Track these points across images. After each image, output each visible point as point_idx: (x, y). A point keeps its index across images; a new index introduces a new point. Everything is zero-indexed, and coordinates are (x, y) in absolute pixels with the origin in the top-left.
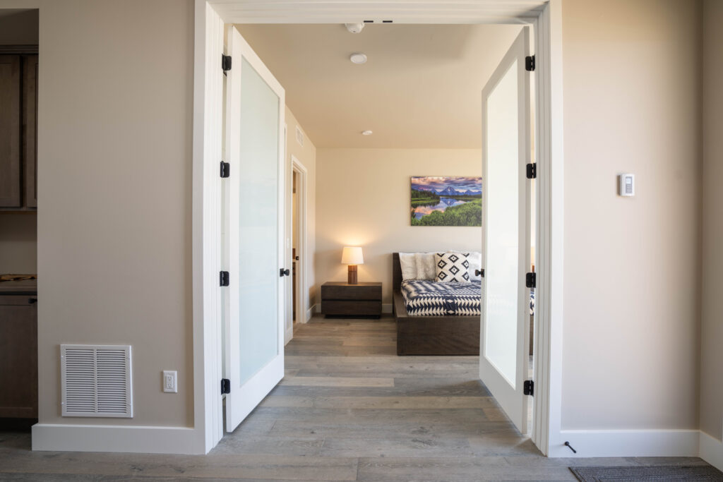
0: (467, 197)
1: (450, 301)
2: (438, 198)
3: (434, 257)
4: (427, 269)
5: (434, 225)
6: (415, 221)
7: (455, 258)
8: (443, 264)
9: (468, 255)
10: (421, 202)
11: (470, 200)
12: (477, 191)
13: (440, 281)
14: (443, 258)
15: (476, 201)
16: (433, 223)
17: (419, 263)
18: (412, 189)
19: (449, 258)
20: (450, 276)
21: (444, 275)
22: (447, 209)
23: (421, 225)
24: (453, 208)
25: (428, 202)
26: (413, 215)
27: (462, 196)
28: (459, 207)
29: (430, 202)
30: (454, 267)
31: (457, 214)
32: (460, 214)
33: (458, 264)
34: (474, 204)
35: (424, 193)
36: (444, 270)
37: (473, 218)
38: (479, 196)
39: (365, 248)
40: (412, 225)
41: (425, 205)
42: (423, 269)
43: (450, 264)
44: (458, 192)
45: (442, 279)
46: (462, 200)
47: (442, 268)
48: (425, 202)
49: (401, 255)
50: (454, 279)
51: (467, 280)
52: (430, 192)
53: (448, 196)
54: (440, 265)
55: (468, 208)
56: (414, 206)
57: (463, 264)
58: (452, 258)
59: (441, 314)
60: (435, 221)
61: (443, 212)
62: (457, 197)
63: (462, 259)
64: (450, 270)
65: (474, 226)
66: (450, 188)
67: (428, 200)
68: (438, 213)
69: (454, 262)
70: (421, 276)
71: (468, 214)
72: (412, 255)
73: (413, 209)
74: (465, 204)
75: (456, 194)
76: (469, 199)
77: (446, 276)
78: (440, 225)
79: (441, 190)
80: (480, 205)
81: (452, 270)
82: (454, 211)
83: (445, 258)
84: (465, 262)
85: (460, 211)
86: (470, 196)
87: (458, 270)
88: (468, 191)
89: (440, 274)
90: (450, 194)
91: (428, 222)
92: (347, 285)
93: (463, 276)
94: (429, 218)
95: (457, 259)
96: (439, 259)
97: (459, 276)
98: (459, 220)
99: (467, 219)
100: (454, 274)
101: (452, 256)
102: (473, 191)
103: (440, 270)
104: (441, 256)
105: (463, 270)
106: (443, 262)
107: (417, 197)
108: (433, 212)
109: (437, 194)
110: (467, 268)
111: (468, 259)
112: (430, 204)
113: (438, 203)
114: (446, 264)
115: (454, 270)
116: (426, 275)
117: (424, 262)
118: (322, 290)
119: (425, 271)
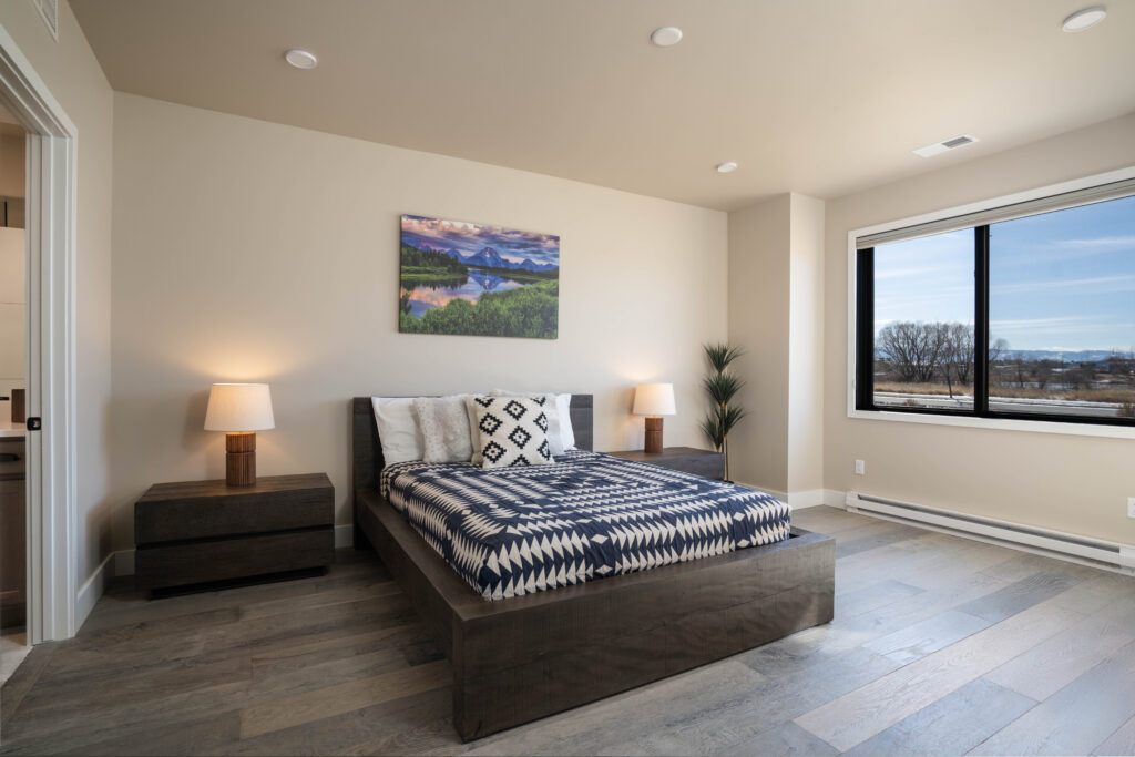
0: (525, 273)
1: (600, 539)
2: (464, 272)
3: (464, 405)
4: (451, 438)
5: (454, 333)
6: (409, 320)
7: (519, 410)
8: (494, 424)
9: (544, 400)
10: (423, 276)
11: (532, 282)
12: (545, 263)
13: (488, 465)
14: (492, 409)
15: (544, 285)
16: (453, 328)
17: (429, 425)
18: (402, 244)
19: (506, 409)
20: (512, 453)
21: (497, 451)
22: (484, 297)
23: (424, 331)
24: (495, 295)
25: (440, 277)
26: (404, 306)
27: (514, 271)
28: (508, 294)
29: (447, 277)
30: (518, 429)
31: (504, 309)
32: (509, 310)
33: (527, 422)
34: (539, 290)
35: (430, 256)
36: (495, 438)
37: (537, 320)
38: (552, 274)
39: (277, 386)
40: (401, 330)
41: (433, 285)
42: (441, 438)
43: (509, 424)
44: (506, 261)
45: (494, 461)
46: (515, 280)
47: (491, 433)
48: (434, 277)
49: (377, 403)
50: (521, 458)
51: (547, 457)
52: (446, 255)
53: (485, 269)
54: (485, 425)
55: (526, 299)
56: (406, 284)
57: (537, 421)
58: (511, 409)
59: (579, 581)
60: (456, 324)
61: (474, 302)
62: (505, 271)
63: (533, 411)
64: (511, 437)
65: (537, 337)
66: (491, 251)
67: (441, 274)
68: (463, 305)
69: (517, 417)
70: (436, 453)
71: (526, 311)
72: (410, 401)
73: (404, 291)
74: (521, 289)
75: (503, 266)
76: (528, 278)
77: (503, 451)
78: (466, 332)
79: (471, 254)
80: (555, 293)
81: (516, 437)
82: (497, 303)
83: (497, 409)
84: (540, 417)
85: (511, 303)
86: (532, 273)
87: (529, 437)
88: (528, 262)
89: (489, 447)
90: (490, 264)
91: (441, 325)
92: (223, 492)
93: (540, 450)
94: (444, 314)
95: (524, 410)
96: (482, 412)
97: (530, 451)
98: (508, 324)
99: (524, 321)
100: (521, 446)
101: (510, 405)
102: (538, 262)
103: (487, 439)
104: (486, 405)
105: (538, 437)
106: (494, 419)
107: (415, 263)
108: (452, 303)
109: (460, 260)
110: (545, 430)
111: (545, 409)
112: (444, 284)
113: (464, 281)
114: (499, 423)
115: (520, 437)
116: (449, 451)
117: (442, 420)
118: (137, 517)
119: (446, 441)
